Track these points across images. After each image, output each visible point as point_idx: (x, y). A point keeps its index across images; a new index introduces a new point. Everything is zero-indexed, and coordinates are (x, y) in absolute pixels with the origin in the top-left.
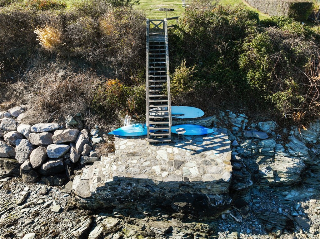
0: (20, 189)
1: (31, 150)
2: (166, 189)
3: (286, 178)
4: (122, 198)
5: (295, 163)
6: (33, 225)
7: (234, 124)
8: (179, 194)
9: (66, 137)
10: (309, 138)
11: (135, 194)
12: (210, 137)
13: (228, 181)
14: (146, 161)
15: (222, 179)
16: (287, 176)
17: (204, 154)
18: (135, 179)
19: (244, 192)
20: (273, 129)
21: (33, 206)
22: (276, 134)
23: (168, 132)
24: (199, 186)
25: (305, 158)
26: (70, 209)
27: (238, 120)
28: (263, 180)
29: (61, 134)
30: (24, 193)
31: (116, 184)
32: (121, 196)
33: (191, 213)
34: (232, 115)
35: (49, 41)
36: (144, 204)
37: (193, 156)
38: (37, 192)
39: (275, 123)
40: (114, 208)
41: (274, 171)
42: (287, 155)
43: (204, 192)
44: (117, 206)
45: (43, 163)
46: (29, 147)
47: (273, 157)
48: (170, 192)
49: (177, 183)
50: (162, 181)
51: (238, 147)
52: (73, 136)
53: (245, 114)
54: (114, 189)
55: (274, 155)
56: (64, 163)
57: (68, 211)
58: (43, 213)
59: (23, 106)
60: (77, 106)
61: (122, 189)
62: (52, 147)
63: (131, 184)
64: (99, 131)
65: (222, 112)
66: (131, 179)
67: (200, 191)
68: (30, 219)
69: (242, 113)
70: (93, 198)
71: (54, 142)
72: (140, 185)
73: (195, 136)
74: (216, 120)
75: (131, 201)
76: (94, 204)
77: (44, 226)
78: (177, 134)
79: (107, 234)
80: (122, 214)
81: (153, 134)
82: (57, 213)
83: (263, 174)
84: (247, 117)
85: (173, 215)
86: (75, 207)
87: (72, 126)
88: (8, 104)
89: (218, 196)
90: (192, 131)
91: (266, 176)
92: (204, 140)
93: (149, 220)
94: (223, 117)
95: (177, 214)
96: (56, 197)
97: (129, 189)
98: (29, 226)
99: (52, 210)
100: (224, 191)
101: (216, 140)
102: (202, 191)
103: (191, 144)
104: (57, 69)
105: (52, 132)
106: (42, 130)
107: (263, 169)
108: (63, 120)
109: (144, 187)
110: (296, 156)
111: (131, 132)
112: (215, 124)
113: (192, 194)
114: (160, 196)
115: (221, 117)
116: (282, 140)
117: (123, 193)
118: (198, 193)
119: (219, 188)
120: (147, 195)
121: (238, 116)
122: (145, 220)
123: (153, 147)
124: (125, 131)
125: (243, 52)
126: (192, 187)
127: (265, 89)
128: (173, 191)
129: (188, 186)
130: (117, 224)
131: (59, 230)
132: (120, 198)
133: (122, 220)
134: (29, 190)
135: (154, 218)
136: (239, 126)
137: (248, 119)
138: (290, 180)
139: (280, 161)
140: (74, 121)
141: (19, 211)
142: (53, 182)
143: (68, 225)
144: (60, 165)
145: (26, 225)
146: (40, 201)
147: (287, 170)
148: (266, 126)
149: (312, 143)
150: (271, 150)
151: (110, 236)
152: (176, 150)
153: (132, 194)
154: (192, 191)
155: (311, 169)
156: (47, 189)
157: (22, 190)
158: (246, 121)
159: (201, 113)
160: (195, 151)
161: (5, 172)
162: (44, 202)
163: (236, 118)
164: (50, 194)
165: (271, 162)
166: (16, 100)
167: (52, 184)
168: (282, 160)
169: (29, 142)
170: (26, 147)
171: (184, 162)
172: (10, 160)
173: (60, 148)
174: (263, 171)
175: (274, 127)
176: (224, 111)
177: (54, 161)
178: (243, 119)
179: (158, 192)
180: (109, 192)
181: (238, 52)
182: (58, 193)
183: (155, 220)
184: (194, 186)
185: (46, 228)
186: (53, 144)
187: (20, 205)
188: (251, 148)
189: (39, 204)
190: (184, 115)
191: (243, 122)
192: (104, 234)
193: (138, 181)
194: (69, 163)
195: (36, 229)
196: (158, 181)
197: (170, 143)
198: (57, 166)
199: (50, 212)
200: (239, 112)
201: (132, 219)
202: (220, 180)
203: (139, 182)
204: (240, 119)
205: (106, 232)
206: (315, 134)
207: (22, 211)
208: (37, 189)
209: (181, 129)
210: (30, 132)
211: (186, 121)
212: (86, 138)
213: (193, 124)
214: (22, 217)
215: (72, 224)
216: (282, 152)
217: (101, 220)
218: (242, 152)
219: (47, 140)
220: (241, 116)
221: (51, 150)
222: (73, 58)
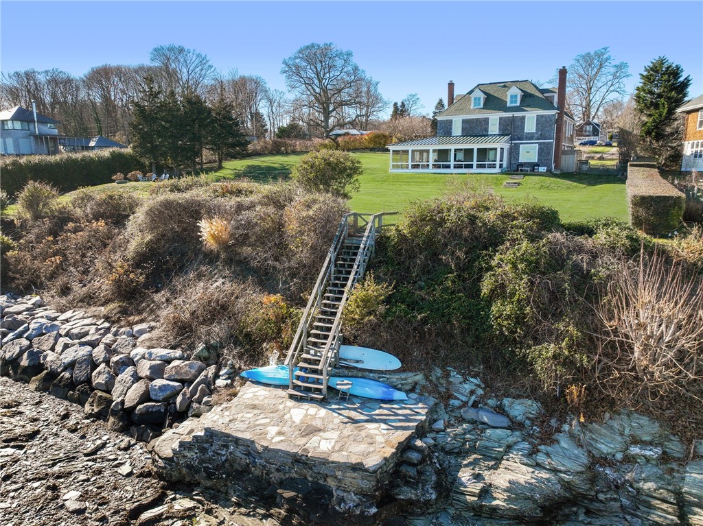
0: (98, 436)
1: (133, 383)
2: (272, 464)
3: (504, 501)
4: (210, 469)
5: (534, 478)
6: (86, 483)
7: (456, 394)
8: (291, 478)
9: (183, 371)
10: (603, 446)
11: (231, 465)
12: (395, 406)
13: (372, 469)
14: (266, 418)
15: (361, 464)
16: (506, 498)
17: (363, 426)
18: (233, 437)
19: (415, 509)
20: (531, 416)
21: (100, 460)
22: (533, 425)
23: (321, 384)
24: (323, 470)
25: (568, 477)
26: (141, 475)
27: (464, 388)
28: (458, 496)
29: (178, 366)
30: (99, 442)
31: (207, 442)
32: (210, 464)
33: (299, 515)
34: (456, 377)
35: (214, 236)
36: (239, 486)
37: (342, 426)
38: (115, 444)
39: (539, 404)
40: (198, 484)
41: (485, 484)
42: (529, 462)
43: (331, 483)
44: (202, 481)
45: (139, 403)
46: (132, 379)
47: (498, 460)
48: (278, 470)
49: (287, 454)
50: (267, 447)
51: (442, 433)
52: (193, 371)
53: (481, 379)
54: (203, 450)
55: (502, 458)
56: (166, 410)
57: (137, 477)
58: (107, 473)
59: (153, 324)
60: (218, 330)
61: (214, 452)
62: (159, 382)
63: (226, 446)
64: (232, 371)
65: (437, 368)
66: (228, 436)
67: (325, 480)
68: (87, 475)
69: (475, 377)
70: (174, 462)
71: (165, 376)
72: (238, 450)
73: (371, 399)
74: (424, 382)
75: (222, 478)
76: (173, 472)
77: (98, 488)
78: (338, 391)
79: (167, 518)
80: (204, 497)
81: (300, 383)
82: (123, 476)
83: (463, 485)
84: (483, 386)
85: (272, 511)
86: (149, 474)
87: (198, 358)
88: (137, 318)
89: (353, 495)
90: (367, 389)
91: (466, 489)
92: (381, 408)
93: (234, 511)
94: (438, 378)
95: (277, 510)
96: (135, 456)
97: (224, 455)
98: (81, 483)
99: (118, 471)
100: (364, 489)
101: (400, 412)
102: (328, 480)
103: (355, 409)
104: (216, 276)
105: (168, 361)
106: (158, 357)
107: (465, 475)
108: (192, 347)
109: (245, 454)
110: (548, 467)
111: (271, 376)
112: (418, 387)
113: (309, 481)
114: (262, 475)
115: (433, 378)
116: (538, 438)
117: (213, 460)
118: (321, 482)
119: (356, 481)
120: (246, 470)
121: (465, 381)
122: (229, 510)
123: (291, 403)
124: (262, 374)
125: (490, 268)
126: (311, 469)
127: (518, 336)
128: (283, 470)
129: (306, 464)
130: (190, 509)
131: (112, 499)
132: (208, 468)
133: (200, 505)
134: (108, 439)
135: (243, 510)
136: (464, 399)
137: (484, 389)
138: (511, 507)
139: (509, 470)
140: (205, 351)
141: (80, 463)
142: (142, 435)
143: (127, 495)
144: (159, 411)
145: (78, 482)
146: (112, 457)
147: (509, 485)
148: (516, 408)
149: (615, 459)
150: (500, 447)
151: (170, 522)
152: (323, 412)
153: (227, 465)
154: (311, 476)
155: (586, 507)
156: (129, 443)
157: (100, 438)
158: (480, 392)
159: (395, 364)
160: (352, 419)
161: (93, 410)
162: (116, 459)
163: (460, 383)
164: (129, 452)
165: (489, 468)
166: (150, 314)
167: (140, 439)
168: (513, 468)
169: (136, 372)
170: (130, 378)
171: (320, 430)
172: (105, 395)
173: (168, 385)
174: (463, 479)
175: (533, 412)
176: (443, 368)
177: (154, 404)
178: (474, 387)
179: (261, 467)
180: (196, 453)
181: (482, 267)
182: (141, 451)
183: (244, 515)
184: (315, 466)
185: (99, 491)
186: (163, 378)
187: (86, 455)
188: (464, 439)
189: (109, 460)
190: (362, 362)
191: (472, 392)
192: (164, 516)
193: (237, 441)
194: (172, 411)
195: (86, 489)
196: (262, 446)
197: (321, 402)
198: (156, 412)
199: (115, 474)
200: (469, 374)
201: (214, 506)
202: (358, 464)
203: (238, 445)
204: (467, 387)
205: (168, 515)
206: (619, 439)
207: (86, 463)
208: (118, 441)
209: (346, 382)
210: (143, 357)
211: (364, 374)
212: (209, 376)
213: (376, 380)
214: (79, 471)
215: (133, 496)
216: (521, 455)
217: (174, 499)
218: (443, 442)
219: (157, 372)
220: (472, 382)
221: (155, 386)
222: (239, 262)
